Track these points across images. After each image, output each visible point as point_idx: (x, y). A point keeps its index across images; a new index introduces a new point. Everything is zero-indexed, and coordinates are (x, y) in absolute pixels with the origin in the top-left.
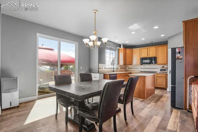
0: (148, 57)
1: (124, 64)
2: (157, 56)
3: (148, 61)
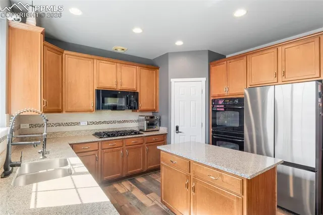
2: (138, 91)
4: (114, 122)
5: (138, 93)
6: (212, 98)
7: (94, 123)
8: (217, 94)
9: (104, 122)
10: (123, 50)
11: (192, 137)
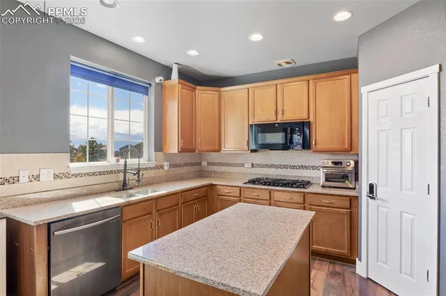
0: (279, 121)
1: (183, 150)
2: (312, 119)
3: (278, 138)
4: (286, 167)
5: (309, 122)
7: (259, 166)
9: (272, 166)
10: (288, 63)
11: (405, 215)
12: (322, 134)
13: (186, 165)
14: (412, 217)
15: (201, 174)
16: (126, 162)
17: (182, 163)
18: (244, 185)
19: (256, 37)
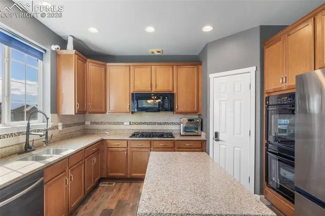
0: (153, 92)
1: (78, 112)
2: (175, 92)
4: (154, 124)
5: (173, 93)
6: (266, 95)
7: (135, 123)
8: (272, 88)
9: (145, 123)
10: (158, 52)
11: (236, 148)
12: (181, 102)
13: (75, 124)
14: (240, 149)
15: (85, 133)
16: (29, 124)
17: (71, 123)
18: (131, 139)
19: (150, 29)
